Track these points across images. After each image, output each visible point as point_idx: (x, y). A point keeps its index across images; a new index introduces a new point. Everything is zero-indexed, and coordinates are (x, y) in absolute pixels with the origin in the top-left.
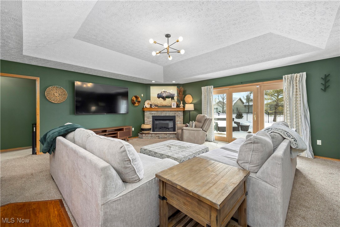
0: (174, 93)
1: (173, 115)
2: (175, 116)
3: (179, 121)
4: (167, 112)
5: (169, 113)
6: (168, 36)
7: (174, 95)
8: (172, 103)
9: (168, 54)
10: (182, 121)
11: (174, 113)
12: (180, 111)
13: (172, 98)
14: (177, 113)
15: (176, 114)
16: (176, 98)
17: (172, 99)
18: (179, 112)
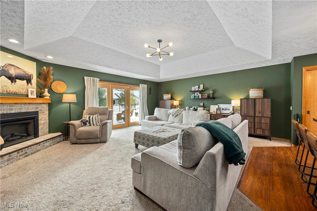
0: (31, 73)
1: (33, 110)
2: (38, 112)
3: (43, 119)
4: (23, 105)
5: (26, 106)
6: (160, 41)
7: (31, 76)
8: (30, 90)
9: (160, 56)
10: (47, 118)
11: (34, 106)
12: (44, 103)
13: (29, 81)
14: (40, 108)
15: (38, 108)
16: (34, 81)
17: (28, 83)
18: (43, 105)
